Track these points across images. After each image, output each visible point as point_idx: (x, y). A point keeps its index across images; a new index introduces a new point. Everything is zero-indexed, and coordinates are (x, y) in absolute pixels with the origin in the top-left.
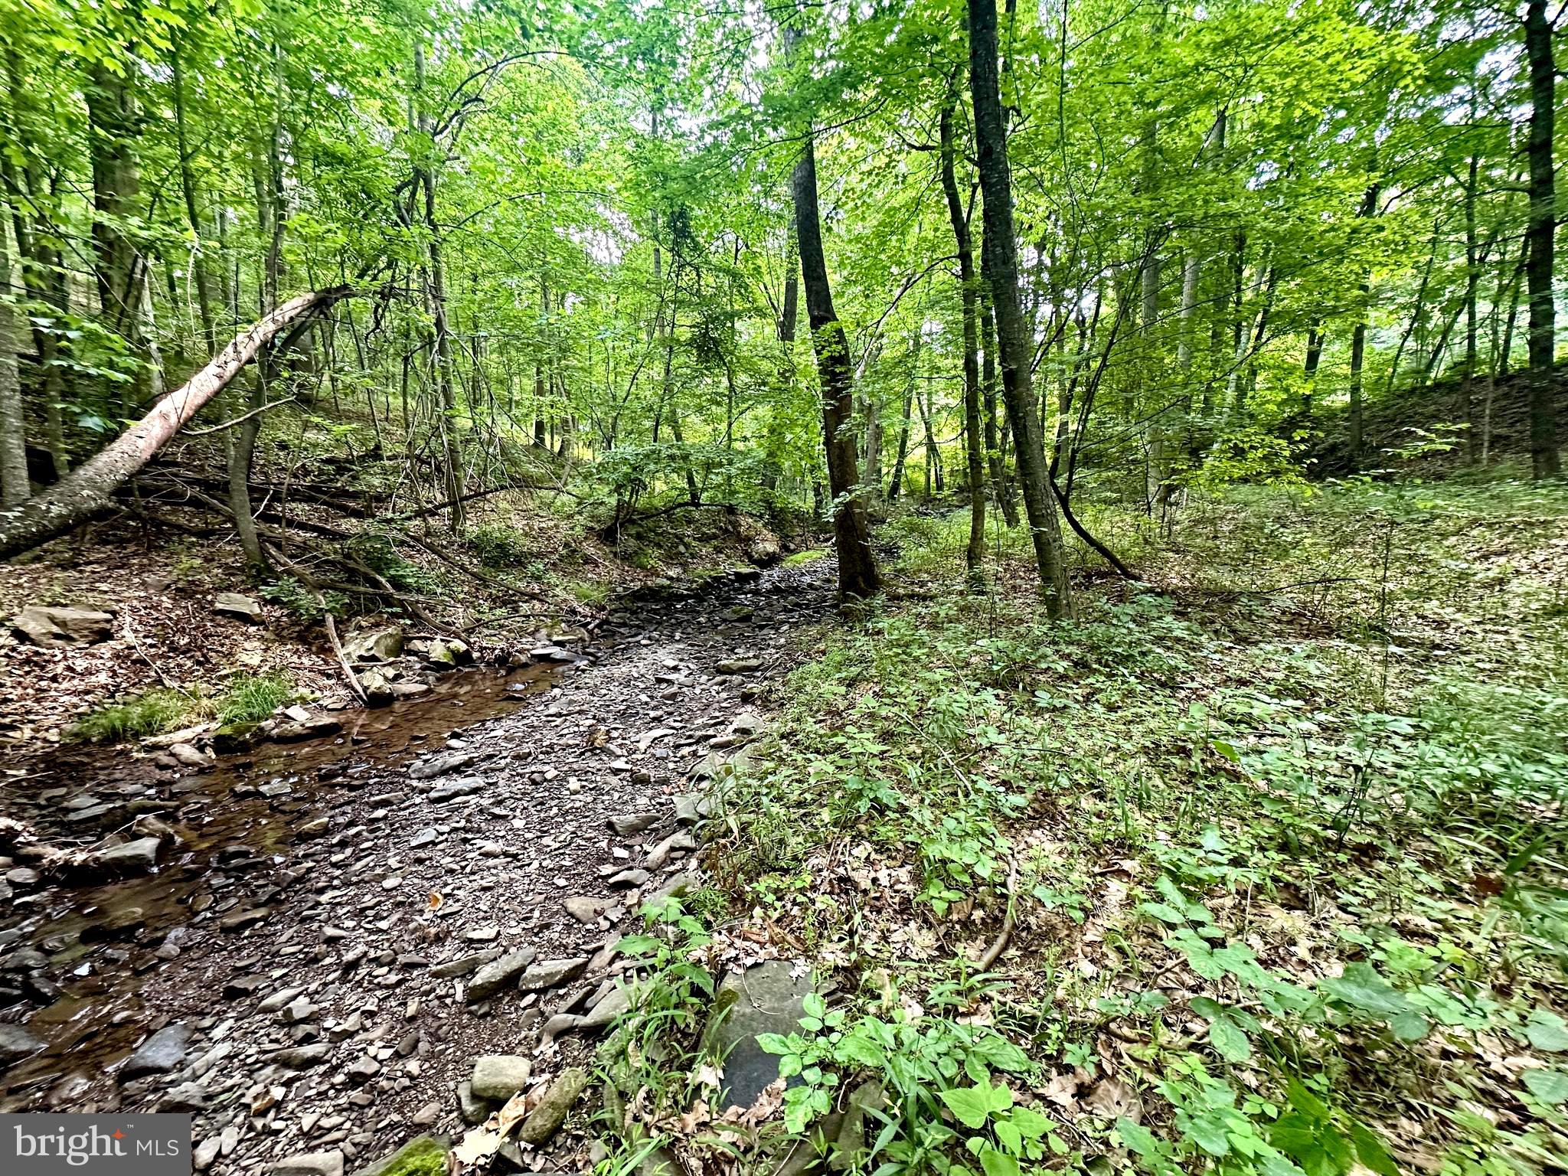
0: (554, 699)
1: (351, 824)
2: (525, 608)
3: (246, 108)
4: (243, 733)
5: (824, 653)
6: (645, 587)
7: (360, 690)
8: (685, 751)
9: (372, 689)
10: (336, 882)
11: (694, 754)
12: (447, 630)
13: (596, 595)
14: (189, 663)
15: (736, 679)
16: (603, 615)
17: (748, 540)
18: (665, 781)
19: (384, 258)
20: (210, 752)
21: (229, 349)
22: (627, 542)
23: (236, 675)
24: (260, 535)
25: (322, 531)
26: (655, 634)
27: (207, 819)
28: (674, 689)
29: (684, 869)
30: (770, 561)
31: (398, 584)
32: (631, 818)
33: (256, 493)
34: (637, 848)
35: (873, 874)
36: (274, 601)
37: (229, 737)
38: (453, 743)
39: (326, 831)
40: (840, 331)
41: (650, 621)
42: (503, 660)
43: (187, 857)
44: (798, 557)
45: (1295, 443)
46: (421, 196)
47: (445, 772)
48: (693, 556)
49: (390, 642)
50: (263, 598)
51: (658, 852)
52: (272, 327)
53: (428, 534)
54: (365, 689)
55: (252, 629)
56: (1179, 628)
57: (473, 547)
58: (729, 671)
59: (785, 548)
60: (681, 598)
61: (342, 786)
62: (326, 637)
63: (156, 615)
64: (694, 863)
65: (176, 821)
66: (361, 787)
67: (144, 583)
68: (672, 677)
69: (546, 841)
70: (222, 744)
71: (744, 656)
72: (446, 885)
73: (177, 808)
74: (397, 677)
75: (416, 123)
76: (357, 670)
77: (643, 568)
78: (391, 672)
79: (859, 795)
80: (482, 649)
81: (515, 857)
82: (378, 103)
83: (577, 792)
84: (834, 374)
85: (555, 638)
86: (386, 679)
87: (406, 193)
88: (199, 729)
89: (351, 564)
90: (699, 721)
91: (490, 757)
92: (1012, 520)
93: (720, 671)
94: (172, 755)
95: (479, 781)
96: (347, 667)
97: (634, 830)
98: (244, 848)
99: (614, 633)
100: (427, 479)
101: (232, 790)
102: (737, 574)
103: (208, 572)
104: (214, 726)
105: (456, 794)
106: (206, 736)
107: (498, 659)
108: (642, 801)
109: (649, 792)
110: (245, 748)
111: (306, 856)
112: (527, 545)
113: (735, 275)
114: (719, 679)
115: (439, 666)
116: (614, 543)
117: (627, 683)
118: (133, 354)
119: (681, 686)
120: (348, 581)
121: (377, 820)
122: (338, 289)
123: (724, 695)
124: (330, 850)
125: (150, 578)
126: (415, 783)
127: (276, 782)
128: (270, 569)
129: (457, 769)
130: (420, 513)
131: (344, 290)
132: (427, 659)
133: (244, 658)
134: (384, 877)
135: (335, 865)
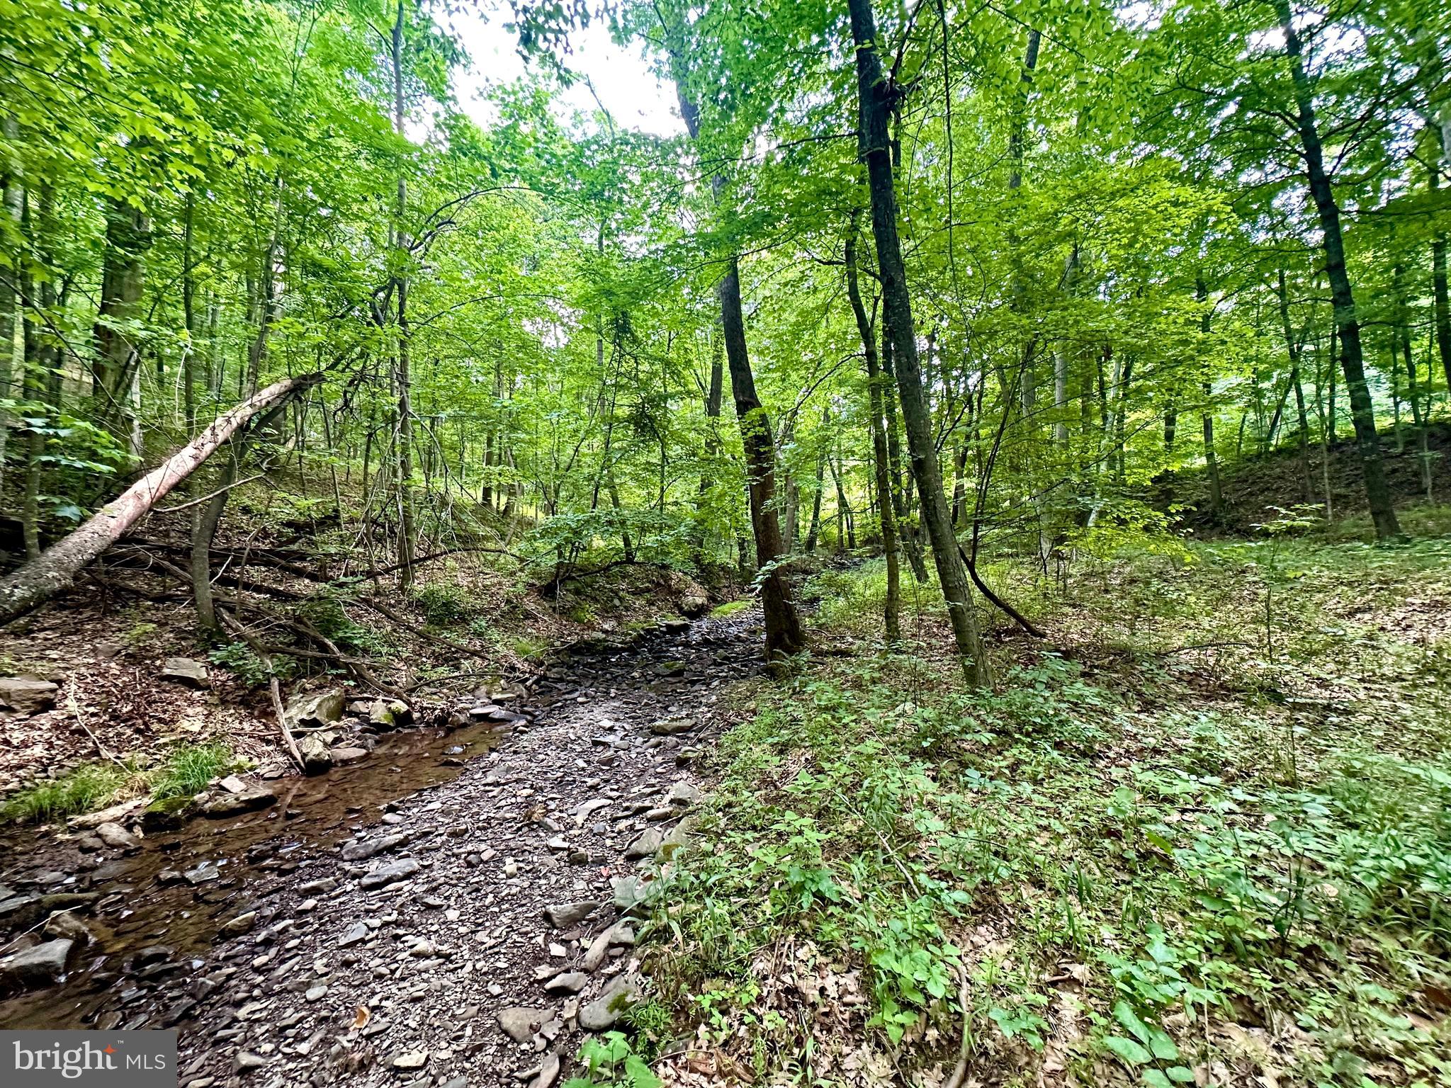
0: (492, 765)
1: (279, 917)
2: (466, 664)
3: (247, 226)
4: (175, 809)
5: (754, 712)
6: (582, 641)
7: (298, 756)
8: (622, 825)
9: (310, 756)
10: (256, 992)
11: (631, 828)
12: (388, 689)
13: (535, 650)
14: (129, 732)
15: (671, 740)
16: (541, 671)
17: (679, 593)
18: (602, 861)
19: (358, 350)
20: (139, 832)
21: (208, 432)
22: (565, 596)
23: (174, 743)
24: (215, 601)
25: (275, 594)
26: (591, 691)
27: (126, 913)
28: (610, 753)
29: (623, 970)
30: (698, 613)
31: (344, 645)
32: (568, 907)
33: (216, 558)
34: (575, 943)
35: (819, 983)
36: (223, 665)
37: (161, 814)
38: (388, 817)
39: (251, 927)
40: (763, 417)
41: (585, 676)
42: (442, 721)
43: (99, 961)
44: (725, 608)
45: (1171, 515)
46: (395, 298)
47: (379, 853)
48: (627, 609)
49: (332, 703)
50: (212, 663)
51: (596, 948)
52: (249, 411)
53: (377, 594)
54: (304, 755)
55: (197, 694)
56: (1091, 694)
57: (421, 605)
58: (664, 732)
59: (712, 599)
60: (617, 651)
61: (272, 869)
62: (269, 701)
63: (102, 682)
64: (634, 963)
65: (93, 915)
66: (292, 871)
67: (95, 650)
68: (610, 738)
69: (481, 936)
70: (153, 822)
71: (677, 716)
72: (374, 993)
73: (96, 900)
74: (337, 740)
75: (395, 241)
76: (297, 735)
77: (580, 621)
78: (330, 737)
79: (801, 887)
80: (422, 709)
81: (447, 957)
82: (364, 225)
83: (512, 876)
84: (759, 453)
85: (495, 696)
86: (325, 744)
87: (382, 295)
88: (129, 806)
89: (302, 628)
90: (635, 789)
91: (426, 834)
92: (921, 575)
93: (655, 732)
94: (98, 836)
95: (414, 864)
96: (287, 733)
97: (572, 921)
98: (162, 949)
99: (551, 689)
100: (380, 539)
101: (157, 877)
102: (668, 626)
103: (159, 637)
104: (146, 801)
105: (390, 880)
106: (136, 813)
107: (437, 719)
108: (580, 885)
109: (587, 874)
110: (175, 825)
111: (226, 959)
112: (470, 602)
113: (667, 364)
114: (653, 741)
115: (380, 728)
116: (554, 598)
117: (564, 746)
118: (117, 447)
119: (617, 749)
120: (296, 643)
121: (305, 912)
122: (313, 376)
123: (659, 759)
124: (254, 950)
125: (101, 644)
126: (347, 866)
127: (202, 865)
128: (221, 632)
129: (391, 850)
130: (371, 574)
131: (319, 377)
132: (367, 721)
133: (185, 724)
134: (308, 985)
135: (257, 970)
